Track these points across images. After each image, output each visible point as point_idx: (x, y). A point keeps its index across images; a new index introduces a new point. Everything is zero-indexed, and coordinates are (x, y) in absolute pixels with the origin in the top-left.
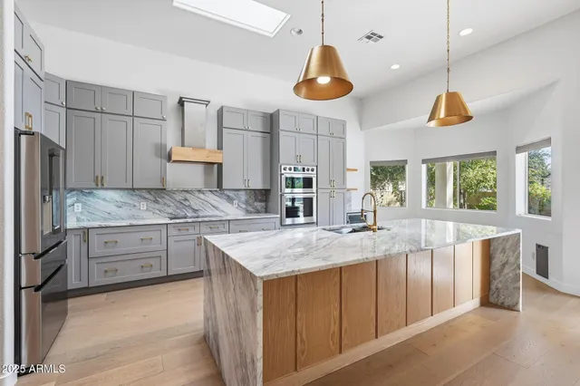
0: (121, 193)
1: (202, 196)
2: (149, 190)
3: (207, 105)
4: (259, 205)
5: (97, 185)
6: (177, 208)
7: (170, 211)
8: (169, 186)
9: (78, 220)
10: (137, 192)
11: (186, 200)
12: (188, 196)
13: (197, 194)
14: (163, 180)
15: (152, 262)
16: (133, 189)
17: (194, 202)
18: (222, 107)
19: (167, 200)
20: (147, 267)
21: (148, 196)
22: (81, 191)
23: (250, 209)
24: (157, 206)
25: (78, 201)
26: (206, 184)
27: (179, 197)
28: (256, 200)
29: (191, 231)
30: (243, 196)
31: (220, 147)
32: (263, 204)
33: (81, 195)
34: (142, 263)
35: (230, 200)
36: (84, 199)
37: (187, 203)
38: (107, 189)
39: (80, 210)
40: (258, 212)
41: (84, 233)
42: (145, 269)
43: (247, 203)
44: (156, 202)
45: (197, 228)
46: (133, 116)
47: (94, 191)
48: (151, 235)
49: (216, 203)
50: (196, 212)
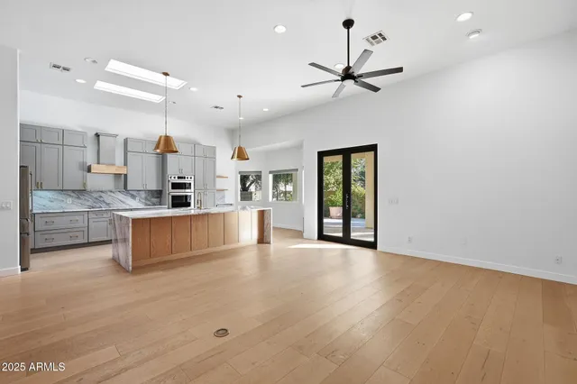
0: (53, 193)
1: (112, 194)
2: (73, 191)
3: (116, 137)
4: (155, 200)
5: (38, 188)
6: (94, 202)
7: (89, 204)
8: (89, 188)
10: (65, 192)
11: (101, 197)
12: (103, 195)
13: (109, 193)
14: (84, 184)
15: (77, 234)
16: (63, 190)
17: (106, 198)
18: (127, 139)
19: (87, 197)
20: (74, 237)
21: (72, 194)
23: (148, 202)
24: (80, 201)
26: (116, 187)
27: (95, 195)
28: (152, 197)
29: (105, 216)
30: (143, 195)
31: (126, 164)
32: (158, 199)
34: (71, 234)
35: (133, 197)
37: (101, 199)
38: (44, 190)
40: (154, 204)
43: (146, 199)
44: (79, 198)
46: (63, 145)
48: (77, 218)
49: (122, 199)
50: (108, 204)
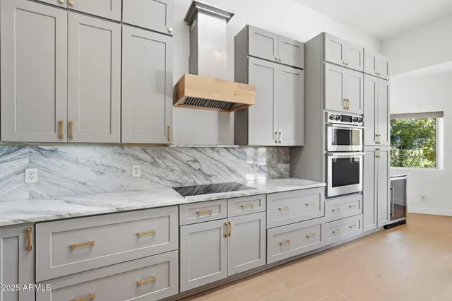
1: (215, 155)
2: (145, 147)
3: (228, 20)
4: (283, 167)
5: (60, 137)
6: (184, 173)
7: (174, 178)
9: (32, 197)
10: (127, 150)
11: (195, 161)
12: (198, 155)
13: (209, 152)
14: (168, 130)
15: (153, 272)
16: (121, 145)
18: (247, 26)
19: (169, 161)
20: (146, 283)
21: (143, 155)
22: (37, 146)
23: (273, 173)
24: (159, 171)
25: (31, 164)
26: (221, 140)
27: (185, 157)
28: (279, 162)
29: (215, 215)
31: (242, 75)
32: (287, 166)
33: (36, 154)
34: (138, 277)
36: (42, 161)
37: (196, 166)
38: (77, 144)
39: (36, 180)
40: (281, 176)
41: (26, 232)
42: (142, 288)
43: (269, 164)
44: (154, 164)
45: (224, 209)
46: (121, 22)
47: (60, 148)
48: (152, 225)
49: (232, 166)
50: (207, 176)
